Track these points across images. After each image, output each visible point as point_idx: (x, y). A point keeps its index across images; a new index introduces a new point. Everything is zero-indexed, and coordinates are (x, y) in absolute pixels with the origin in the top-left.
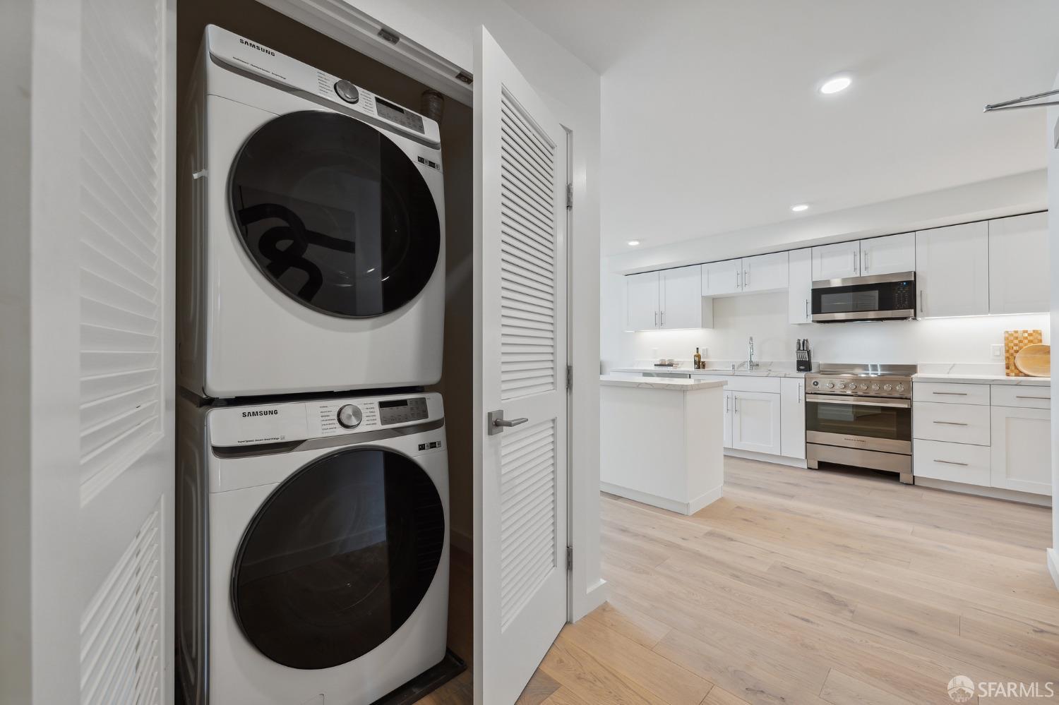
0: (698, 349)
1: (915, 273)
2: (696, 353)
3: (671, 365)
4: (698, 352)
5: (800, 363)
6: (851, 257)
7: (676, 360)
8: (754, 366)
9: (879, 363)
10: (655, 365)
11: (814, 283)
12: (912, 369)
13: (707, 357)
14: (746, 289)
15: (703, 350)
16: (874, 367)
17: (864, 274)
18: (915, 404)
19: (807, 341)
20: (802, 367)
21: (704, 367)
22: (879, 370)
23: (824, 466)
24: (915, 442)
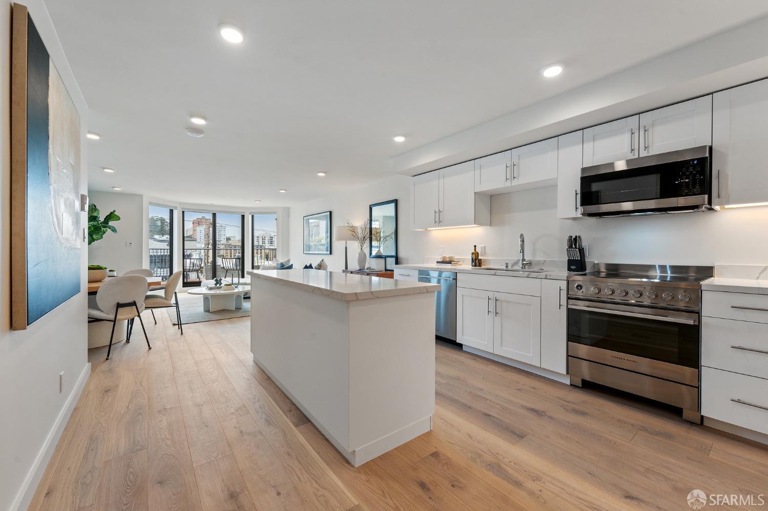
0: (475, 246)
1: (711, 148)
2: (473, 251)
3: (450, 262)
4: (475, 250)
5: (571, 263)
6: (627, 137)
7: (456, 257)
8: (527, 265)
9: (668, 263)
10: (438, 262)
11: (584, 170)
12: (707, 272)
13: (484, 254)
14: (515, 182)
15: (482, 248)
16: (663, 268)
17: (643, 154)
18: (704, 320)
19: (579, 237)
20: (573, 267)
21: (480, 265)
22: (669, 272)
23: (588, 386)
24: (704, 371)
